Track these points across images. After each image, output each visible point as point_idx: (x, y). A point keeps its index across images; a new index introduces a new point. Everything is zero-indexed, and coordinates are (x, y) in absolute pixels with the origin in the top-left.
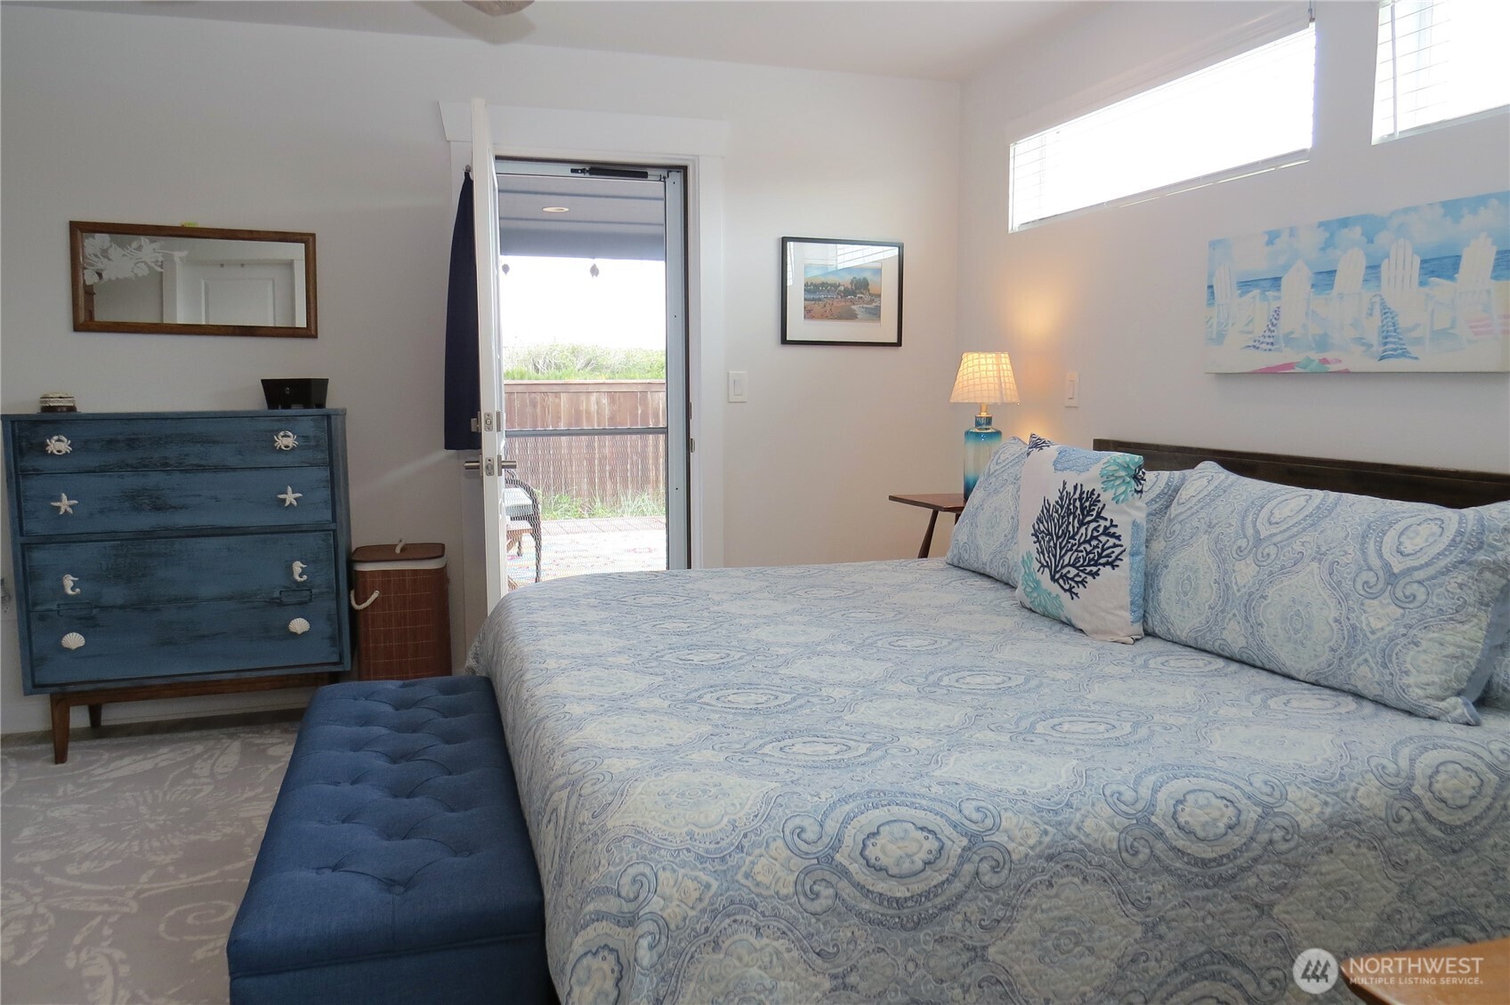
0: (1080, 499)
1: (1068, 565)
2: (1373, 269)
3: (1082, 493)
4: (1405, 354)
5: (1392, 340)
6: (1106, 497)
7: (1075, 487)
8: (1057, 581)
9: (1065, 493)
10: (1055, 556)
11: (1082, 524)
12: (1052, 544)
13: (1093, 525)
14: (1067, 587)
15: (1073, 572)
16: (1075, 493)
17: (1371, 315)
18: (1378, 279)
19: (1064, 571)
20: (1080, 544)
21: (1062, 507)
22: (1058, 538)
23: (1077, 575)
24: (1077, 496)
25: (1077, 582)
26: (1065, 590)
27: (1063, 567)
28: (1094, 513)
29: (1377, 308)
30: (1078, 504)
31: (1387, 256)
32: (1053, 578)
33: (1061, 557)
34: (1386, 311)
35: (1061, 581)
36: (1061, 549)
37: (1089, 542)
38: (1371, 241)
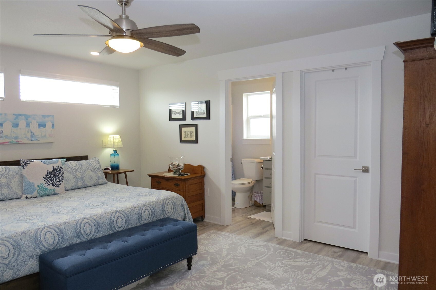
0: (59, 168)
1: (58, 181)
2: (28, 125)
3: (59, 167)
4: (36, 140)
5: (33, 137)
6: (63, 167)
7: (57, 166)
8: (55, 186)
9: (54, 168)
10: (54, 181)
11: (60, 173)
12: (52, 179)
13: (62, 172)
14: (57, 186)
15: (59, 182)
16: (57, 168)
17: (28, 133)
18: (29, 126)
19: (56, 183)
20: (60, 177)
21: (55, 171)
22: (54, 177)
23: (60, 183)
24: (58, 168)
25: (59, 184)
26: (57, 187)
27: (56, 182)
28: (62, 170)
29: (30, 132)
30: (59, 169)
31: (31, 122)
32: (53, 186)
33: (55, 181)
34: (31, 132)
35: (56, 186)
36: (55, 179)
37: (61, 176)
38: (27, 119)
